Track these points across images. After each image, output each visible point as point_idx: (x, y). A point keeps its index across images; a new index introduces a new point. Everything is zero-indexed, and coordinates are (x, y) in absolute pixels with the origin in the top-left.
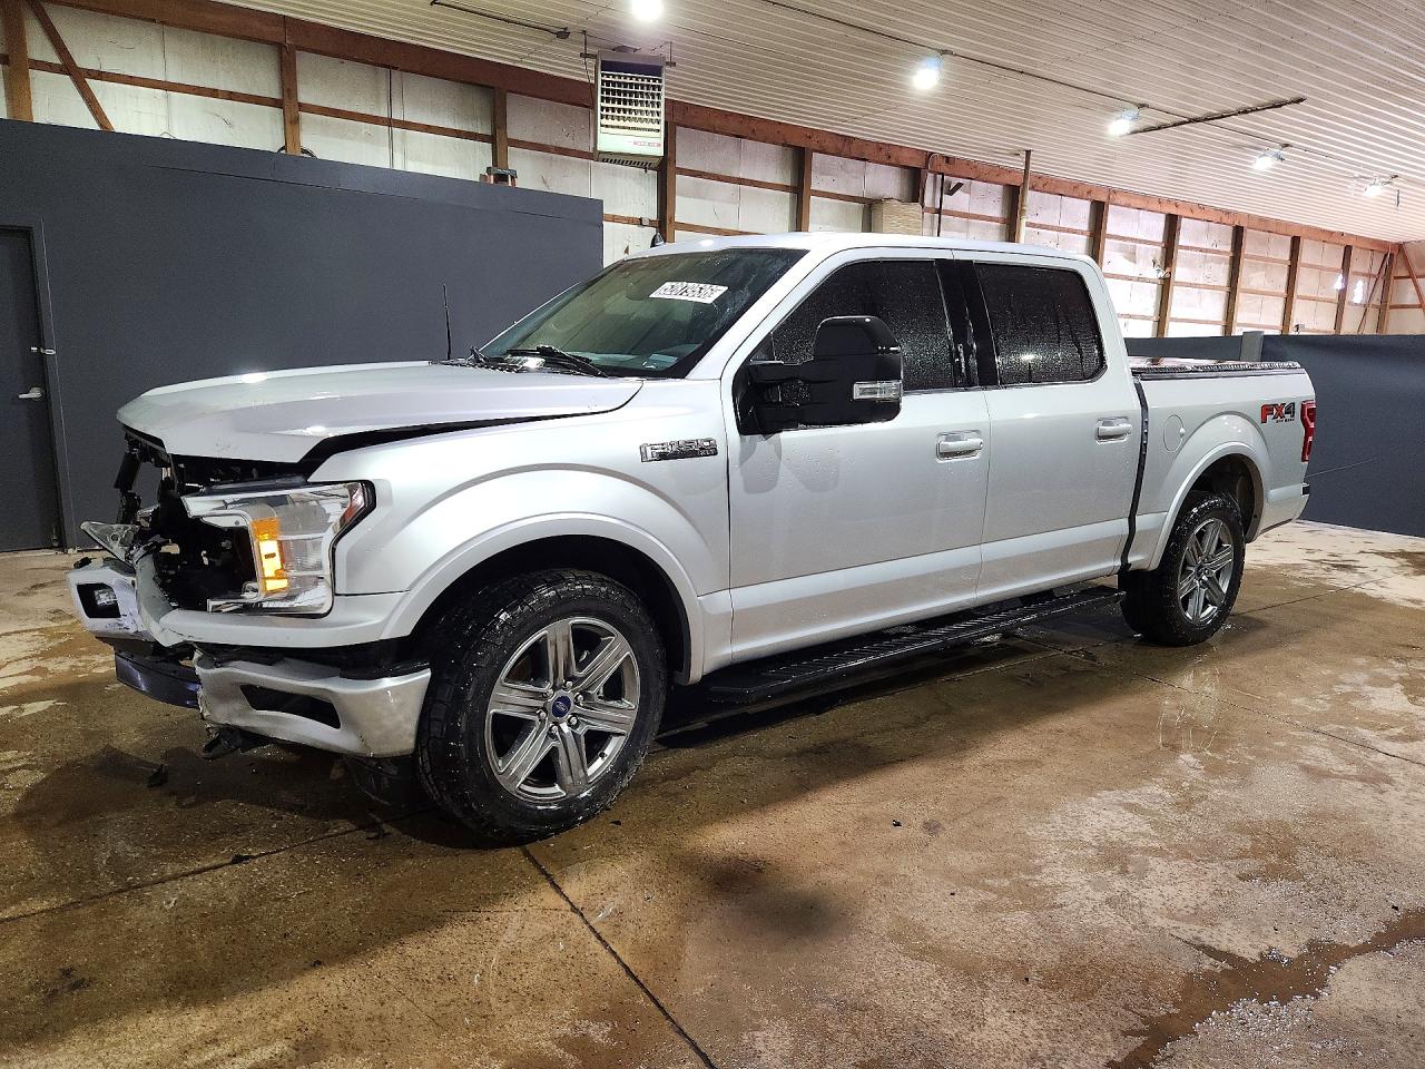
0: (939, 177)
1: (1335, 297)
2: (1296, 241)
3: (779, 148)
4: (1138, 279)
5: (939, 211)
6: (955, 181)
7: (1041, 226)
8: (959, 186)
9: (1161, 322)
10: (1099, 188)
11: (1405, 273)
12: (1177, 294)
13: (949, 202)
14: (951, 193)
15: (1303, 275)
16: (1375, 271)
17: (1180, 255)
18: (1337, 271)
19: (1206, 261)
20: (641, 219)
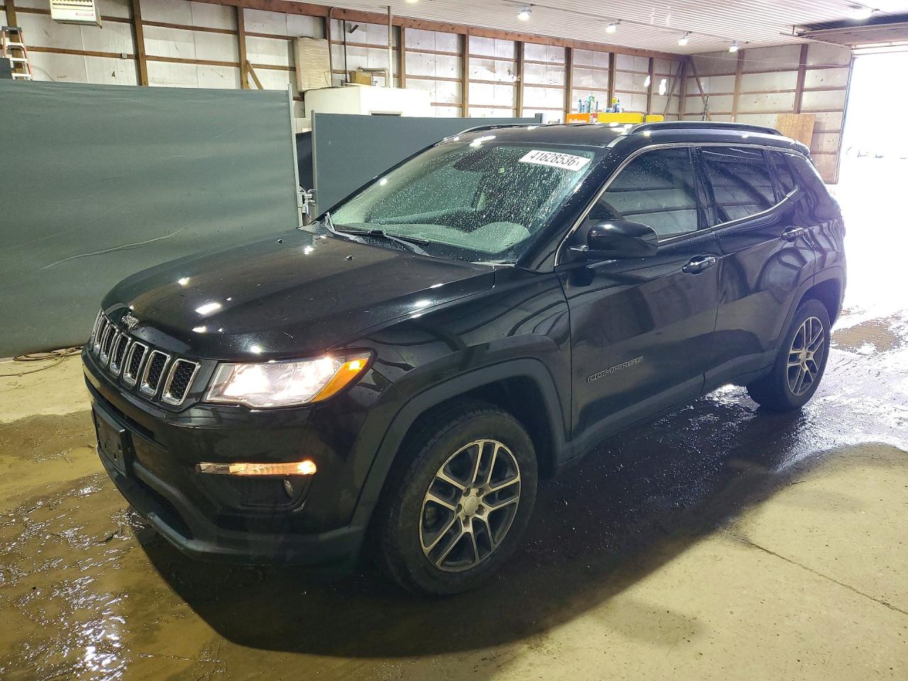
0: (342, 22)
1: (646, 91)
2: (612, 56)
3: (220, 6)
4: (498, 83)
5: (344, 43)
6: (354, 24)
7: (421, 51)
8: (356, 27)
9: (517, 109)
10: (460, 26)
11: (693, 74)
12: (527, 92)
13: (350, 37)
14: (351, 32)
15: (618, 77)
16: (674, 72)
17: (526, 66)
18: (646, 74)
19: (547, 70)
20: (121, 55)
